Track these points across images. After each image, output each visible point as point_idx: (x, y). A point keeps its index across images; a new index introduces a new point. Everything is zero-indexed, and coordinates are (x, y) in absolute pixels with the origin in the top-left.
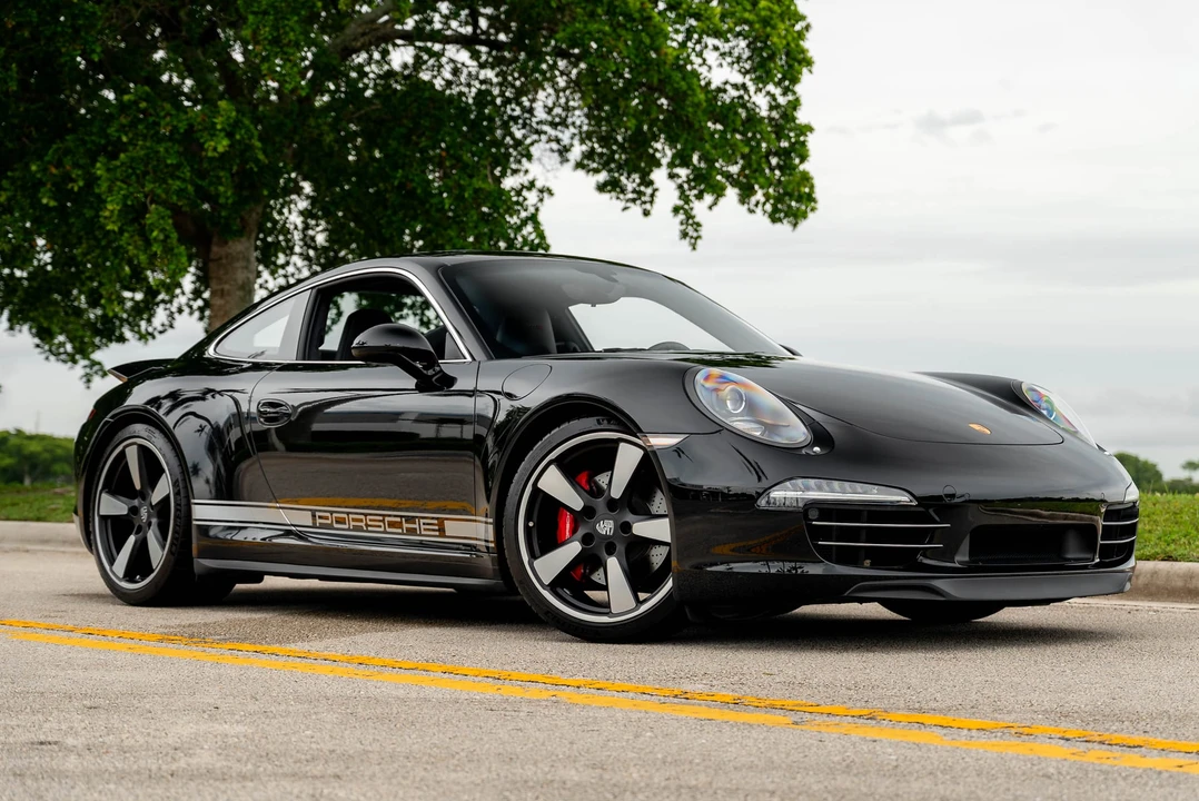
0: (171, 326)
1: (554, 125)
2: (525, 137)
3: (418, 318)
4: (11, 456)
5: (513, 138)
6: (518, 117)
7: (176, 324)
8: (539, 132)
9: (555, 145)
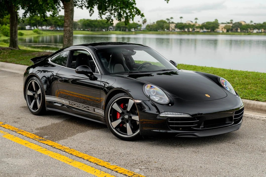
3: (110, 12)
4: (34, 20)
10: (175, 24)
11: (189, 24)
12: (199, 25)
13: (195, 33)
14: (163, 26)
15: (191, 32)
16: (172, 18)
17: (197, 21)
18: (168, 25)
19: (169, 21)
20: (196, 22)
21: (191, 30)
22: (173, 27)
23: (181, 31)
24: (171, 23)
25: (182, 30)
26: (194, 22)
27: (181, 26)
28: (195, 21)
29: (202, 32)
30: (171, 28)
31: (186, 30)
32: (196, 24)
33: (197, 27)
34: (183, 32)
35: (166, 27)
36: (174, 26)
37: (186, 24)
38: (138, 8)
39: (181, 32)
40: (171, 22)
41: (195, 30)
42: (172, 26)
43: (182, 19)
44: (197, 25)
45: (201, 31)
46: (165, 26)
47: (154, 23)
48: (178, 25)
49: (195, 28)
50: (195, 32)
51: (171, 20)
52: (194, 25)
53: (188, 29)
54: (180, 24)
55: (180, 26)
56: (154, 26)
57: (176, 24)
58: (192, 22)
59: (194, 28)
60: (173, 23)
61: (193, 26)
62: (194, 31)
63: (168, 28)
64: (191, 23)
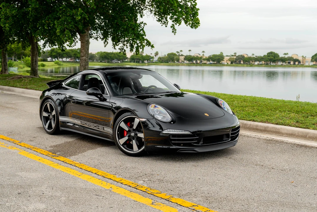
0: (75, 45)
1: (149, 6)
2: (144, 8)
4: (55, 53)
5: (141, 8)
7: (76, 45)
8: (146, 7)
9: (149, 10)
10: (184, 57)
11: (197, 56)
12: (206, 57)
13: (203, 65)
14: (173, 58)
15: (198, 63)
16: (181, 51)
17: (204, 53)
18: (178, 57)
19: (179, 53)
20: (203, 55)
21: (198, 62)
22: (182, 59)
23: (189, 62)
24: (180, 56)
26: (201, 55)
27: (189, 58)
28: (203, 53)
29: (209, 64)
30: (181, 60)
31: (194, 62)
32: (203, 56)
33: (204, 59)
34: (191, 63)
35: (176, 59)
36: (183, 59)
37: (194, 56)
38: (148, 40)
40: (180, 54)
41: (203, 62)
42: (182, 58)
43: (190, 51)
44: (204, 58)
45: (208, 63)
46: (175, 58)
47: (165, 55)
48: (187, 57)
49: (203, 60)
50: (203, 63)
51: (180, 52)
52: (201, 58)
53: (196, 61)
54: (189, 57)
55: (188, 58)
56: (165, 58)
57: (185, 56)
58: (199, 54)
59: (202, 60)
60: (182, 55)
61: (200, 58)
62: (202, 63)
63: (178, 60)
64: (199, 56)
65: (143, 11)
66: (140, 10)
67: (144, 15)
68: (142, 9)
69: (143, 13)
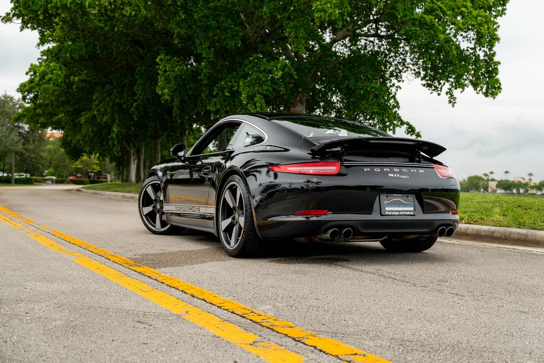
1: (413, 65)
2: (403, 69)
5: (399, 70)
6: (401, 62)
8: (407, 67)
9: (413, 72)
10: (496, 183)
11: (520, 182)
12: (535, 184)
13: (529, 196)
14: (478, 184)
15: (521, 194)
16: (492, 173)
17: (532, 177)
18: (486, 183)
19: (488, 177)
20: (530, 180)
21: (522, 191)
22: (493, 187)
24: (490, 180)
25: (509, 192)
26: (527, 180)
27: (506, 185)
28: (529, 177)
29: (540, 195)
30: (491, 188)
31: (515, 191)
32: (530, 182)
33: (532, 187)
34: (509, 193)
35: (483, 185)
36: (495, 185)
37: (514, 182)
39: (506, 193)
40: (490, 178)
41: (529, 192)
42: (492, 185)
43: (507, 174)
44: (532, 184)
45: (539, 193)
46: (481, 184)
47: (464, 180)
48: (502, 183)
49: (529, 189)
50: (529, 194)
51: (490, 175)
52: (526, 184)
53: (518, 190)
54: (505, 182)
55: (504, 184)
56: (464, 183)
57: (498, 182)
58: (524, 179)
59: (527, 188)
60: (493, 180)
61: (525, 186)
62: (527, 194)
63: (486, 189)
64: (522, 181)
65: (401, 74)
66: (397, 73)
67: (403, 81)
68: (400, 72)
69: (401, 78)
